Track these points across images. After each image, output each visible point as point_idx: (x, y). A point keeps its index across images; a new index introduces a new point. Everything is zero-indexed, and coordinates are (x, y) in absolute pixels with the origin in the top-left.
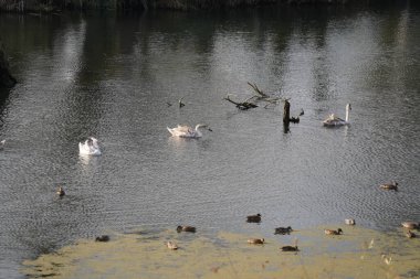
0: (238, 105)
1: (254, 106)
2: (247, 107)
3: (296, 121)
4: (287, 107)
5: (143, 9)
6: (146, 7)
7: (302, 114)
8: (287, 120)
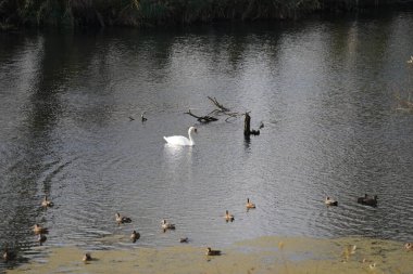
0: (200, 119)
1: (215, 120)
2: (208, 120)
3: (257, 133)
4: (248, 120)
5: (100, 25)
6: (103, 24)
7: (262, 126)
8: (248, 133)
